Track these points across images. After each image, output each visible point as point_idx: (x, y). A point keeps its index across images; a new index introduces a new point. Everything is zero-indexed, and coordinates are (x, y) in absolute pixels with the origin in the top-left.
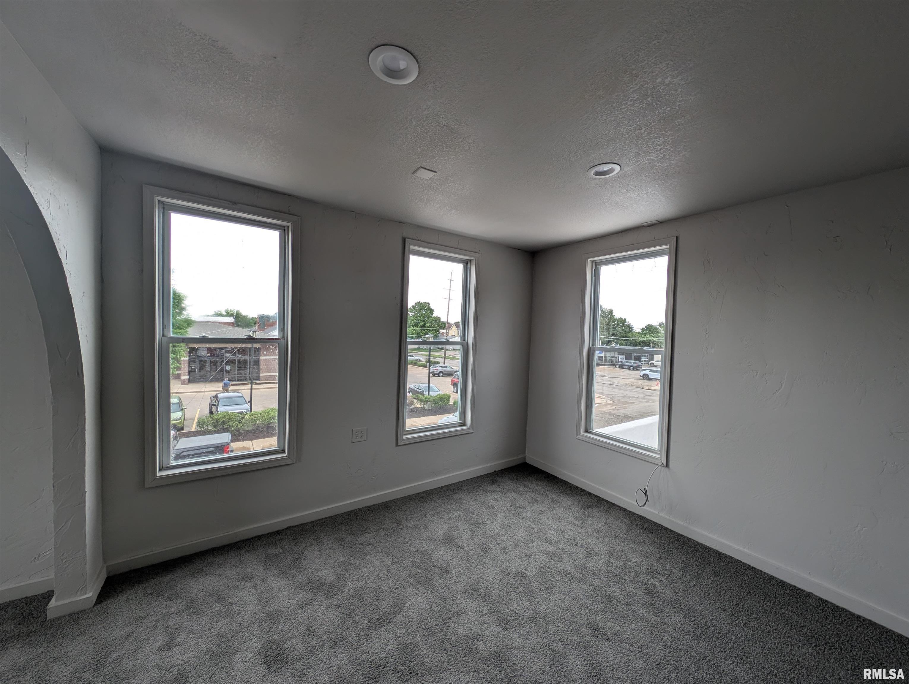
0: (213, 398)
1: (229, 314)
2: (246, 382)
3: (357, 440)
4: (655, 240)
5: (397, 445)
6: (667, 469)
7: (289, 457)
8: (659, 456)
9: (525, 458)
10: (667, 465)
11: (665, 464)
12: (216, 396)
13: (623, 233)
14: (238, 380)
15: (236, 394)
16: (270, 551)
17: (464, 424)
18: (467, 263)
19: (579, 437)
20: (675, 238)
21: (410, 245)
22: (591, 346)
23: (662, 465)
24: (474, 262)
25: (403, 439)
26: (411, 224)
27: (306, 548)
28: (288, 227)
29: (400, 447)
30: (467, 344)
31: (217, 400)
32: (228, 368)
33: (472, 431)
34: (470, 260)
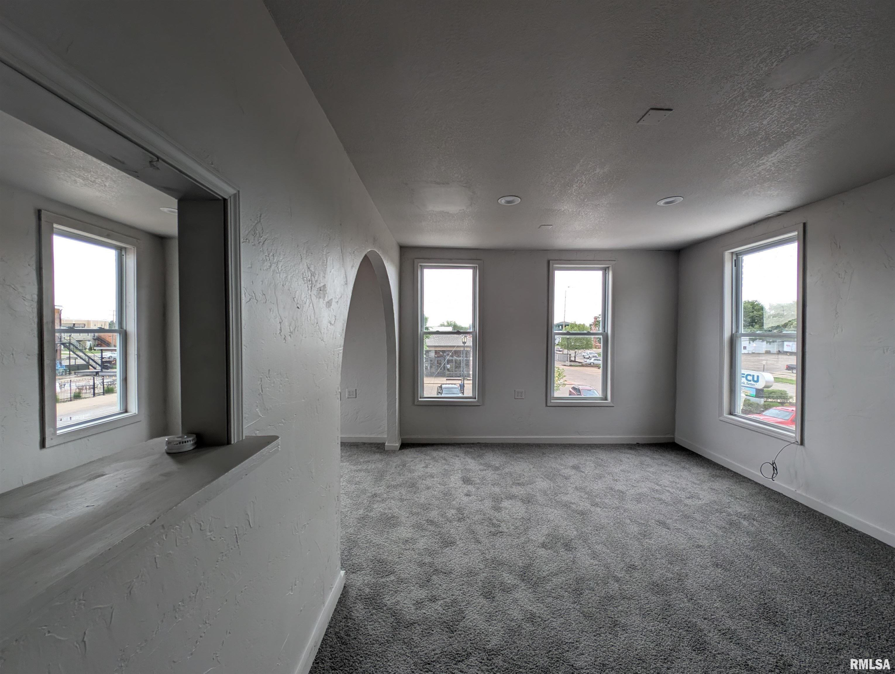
0: (439, 388)
1: (449, 325)
2: (460, 378)
3: (518, 398)
4: (785, 228)
5: (547, 406)
6: (802, 447)
7: (478, 401)
8: (794, 435)
9: (674, 438)
10: (802, 443)
11: (799, 442)
12: (441, 387)
13: (755, 225)
14: (455, 377)
15: (453, 386)
16: (468, 449)
17: (606, 399)
18: (606, 270)
19: (721, 418)
20: (802, 225)
21: (553, 264)
22: (734, 332)
23: (797, 443)
24: (610, 269)
25: (551, 402)
26: (554, 250)
27: (486, 452)
28: (477, 267)
29: (548, 407)
30: (607, 334)
31: (441, 389)
32: (449, 366)
33: (612, 405)
34: (608, 267)
